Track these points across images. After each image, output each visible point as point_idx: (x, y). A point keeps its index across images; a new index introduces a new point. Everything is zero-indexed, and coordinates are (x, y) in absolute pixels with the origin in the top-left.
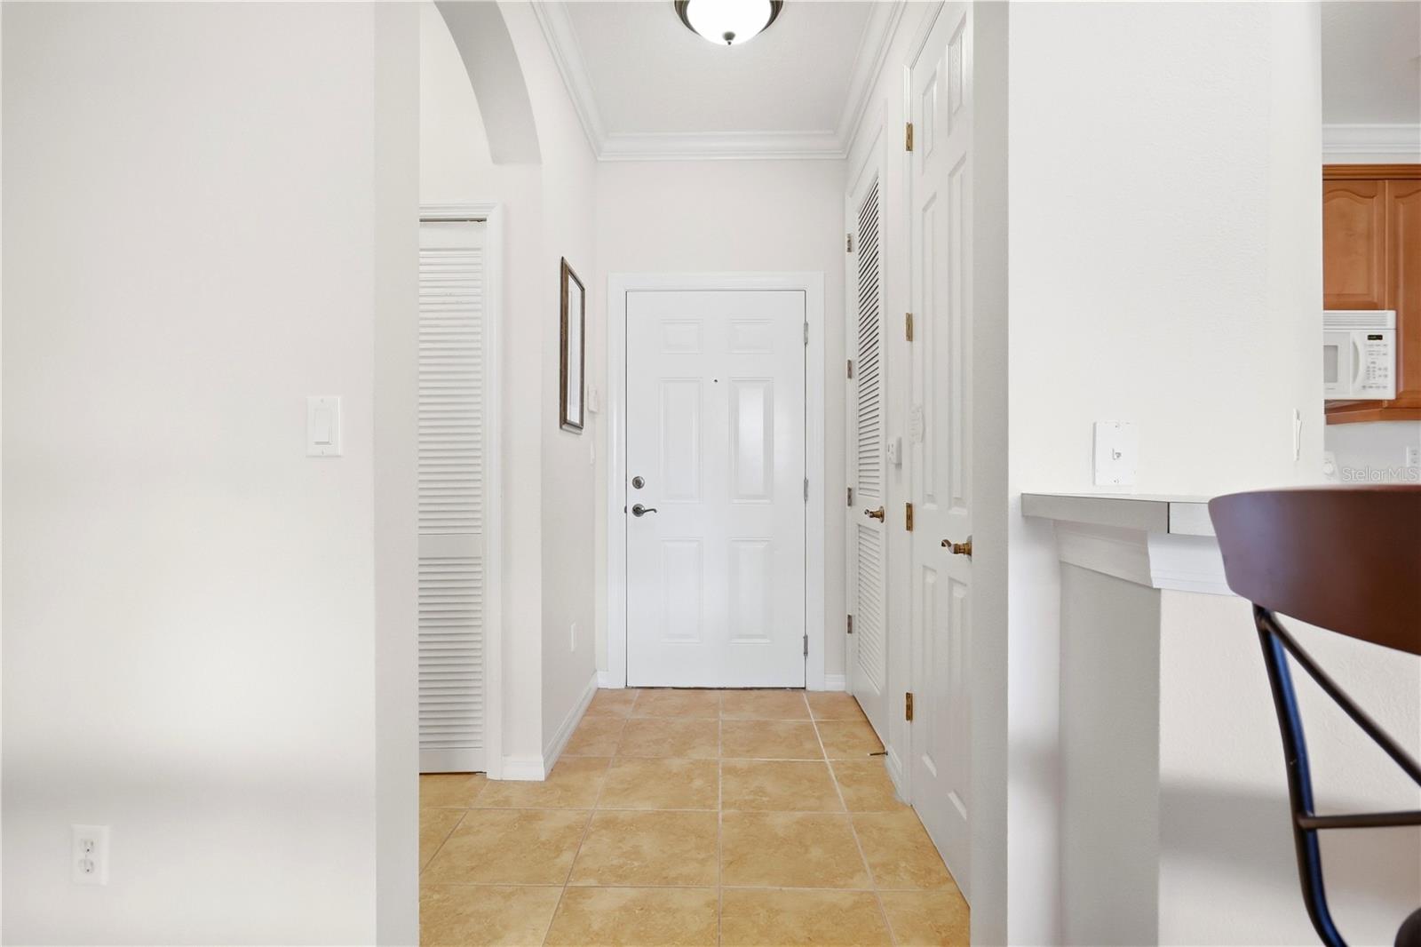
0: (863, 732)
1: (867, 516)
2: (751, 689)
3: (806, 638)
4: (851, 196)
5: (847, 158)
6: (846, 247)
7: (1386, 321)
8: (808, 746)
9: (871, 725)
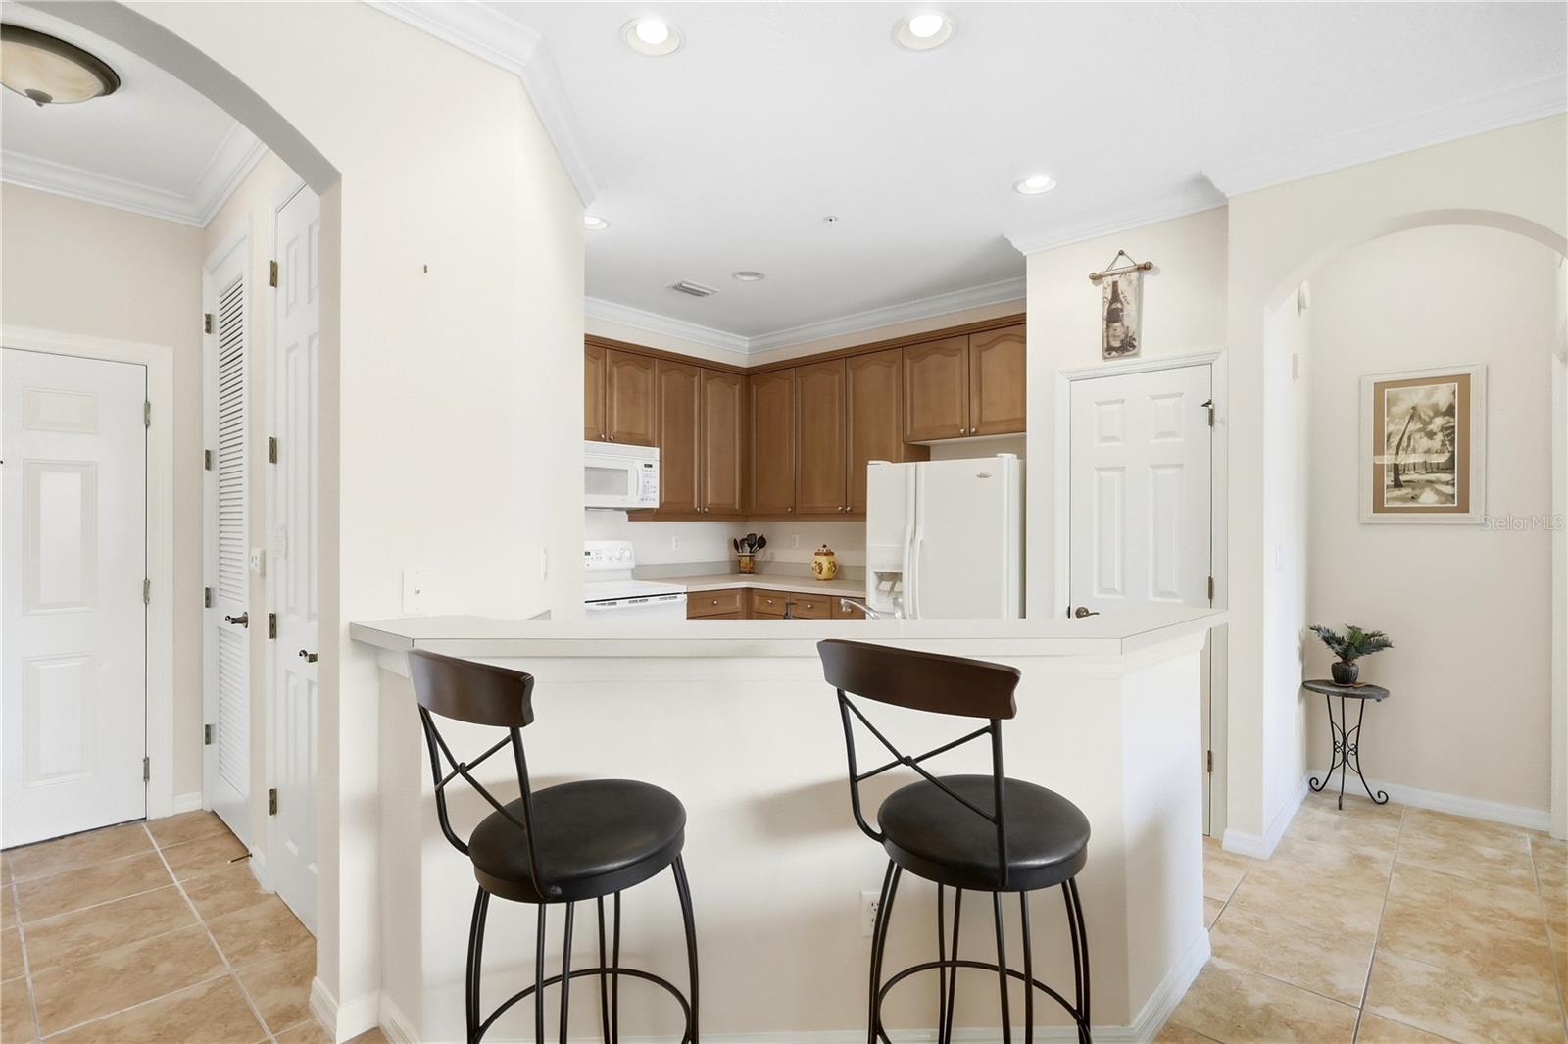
0: (224, 845)
1: (229, 622)
2: (62, 838)
3: (146, 760)
4: (211, 273)
5: (205, 229)
6: (204, 327)
7: (653, 454)
8: (150, 876)
9: (234, 835)
